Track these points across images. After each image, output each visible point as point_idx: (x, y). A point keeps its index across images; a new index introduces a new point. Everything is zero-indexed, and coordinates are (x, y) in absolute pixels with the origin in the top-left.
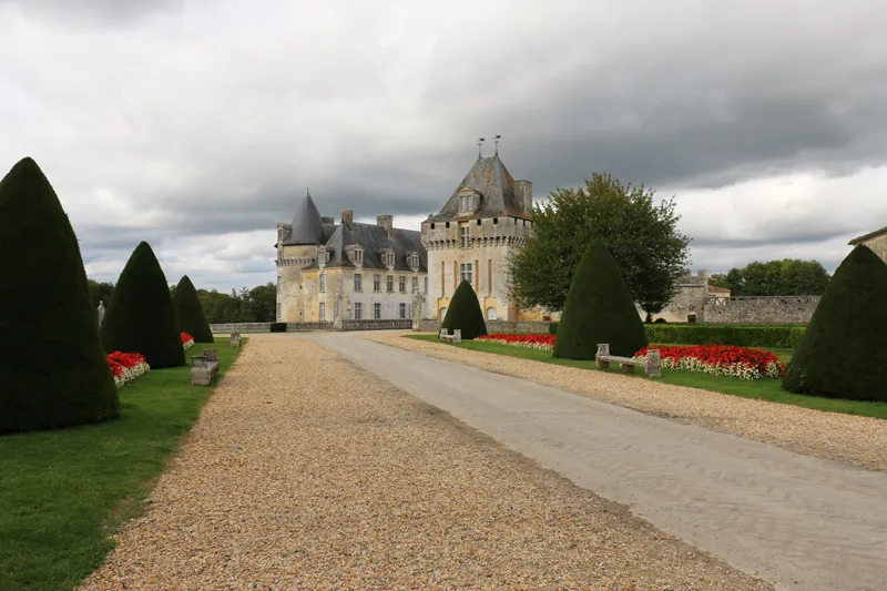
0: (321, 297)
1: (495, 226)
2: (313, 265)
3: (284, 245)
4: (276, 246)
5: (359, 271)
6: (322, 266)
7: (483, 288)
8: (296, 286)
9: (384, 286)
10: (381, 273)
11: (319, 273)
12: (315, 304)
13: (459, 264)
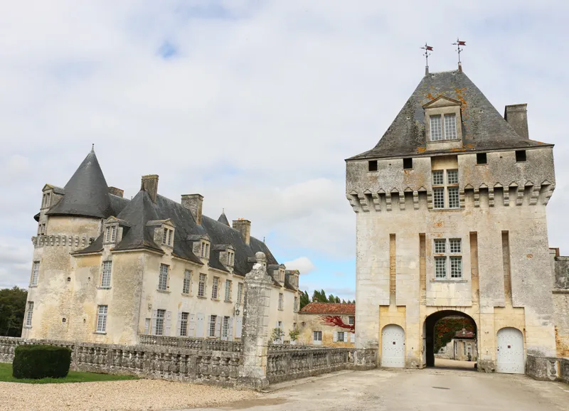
0: (101, 296)
1: (520, 165)
2: (94, 247)
3: (50, 216)
4: (37, 218)
5: (168, 259)
6: (107, 249)
7: (489, 288)
8: (61, 276)
9: (194, 288)
10: (193, 268)
11: (102, 258)
12: (91, 307)
13: (430, 238)
